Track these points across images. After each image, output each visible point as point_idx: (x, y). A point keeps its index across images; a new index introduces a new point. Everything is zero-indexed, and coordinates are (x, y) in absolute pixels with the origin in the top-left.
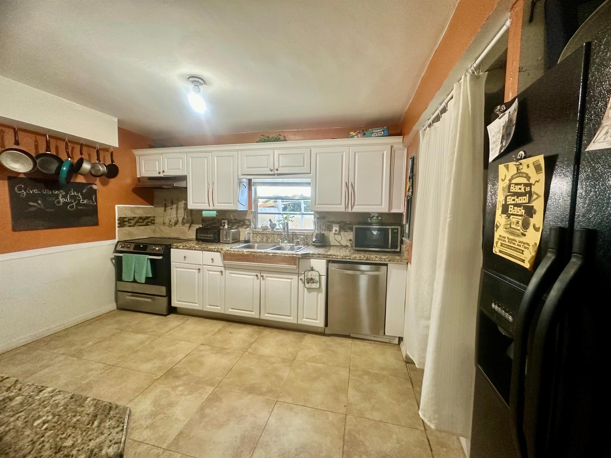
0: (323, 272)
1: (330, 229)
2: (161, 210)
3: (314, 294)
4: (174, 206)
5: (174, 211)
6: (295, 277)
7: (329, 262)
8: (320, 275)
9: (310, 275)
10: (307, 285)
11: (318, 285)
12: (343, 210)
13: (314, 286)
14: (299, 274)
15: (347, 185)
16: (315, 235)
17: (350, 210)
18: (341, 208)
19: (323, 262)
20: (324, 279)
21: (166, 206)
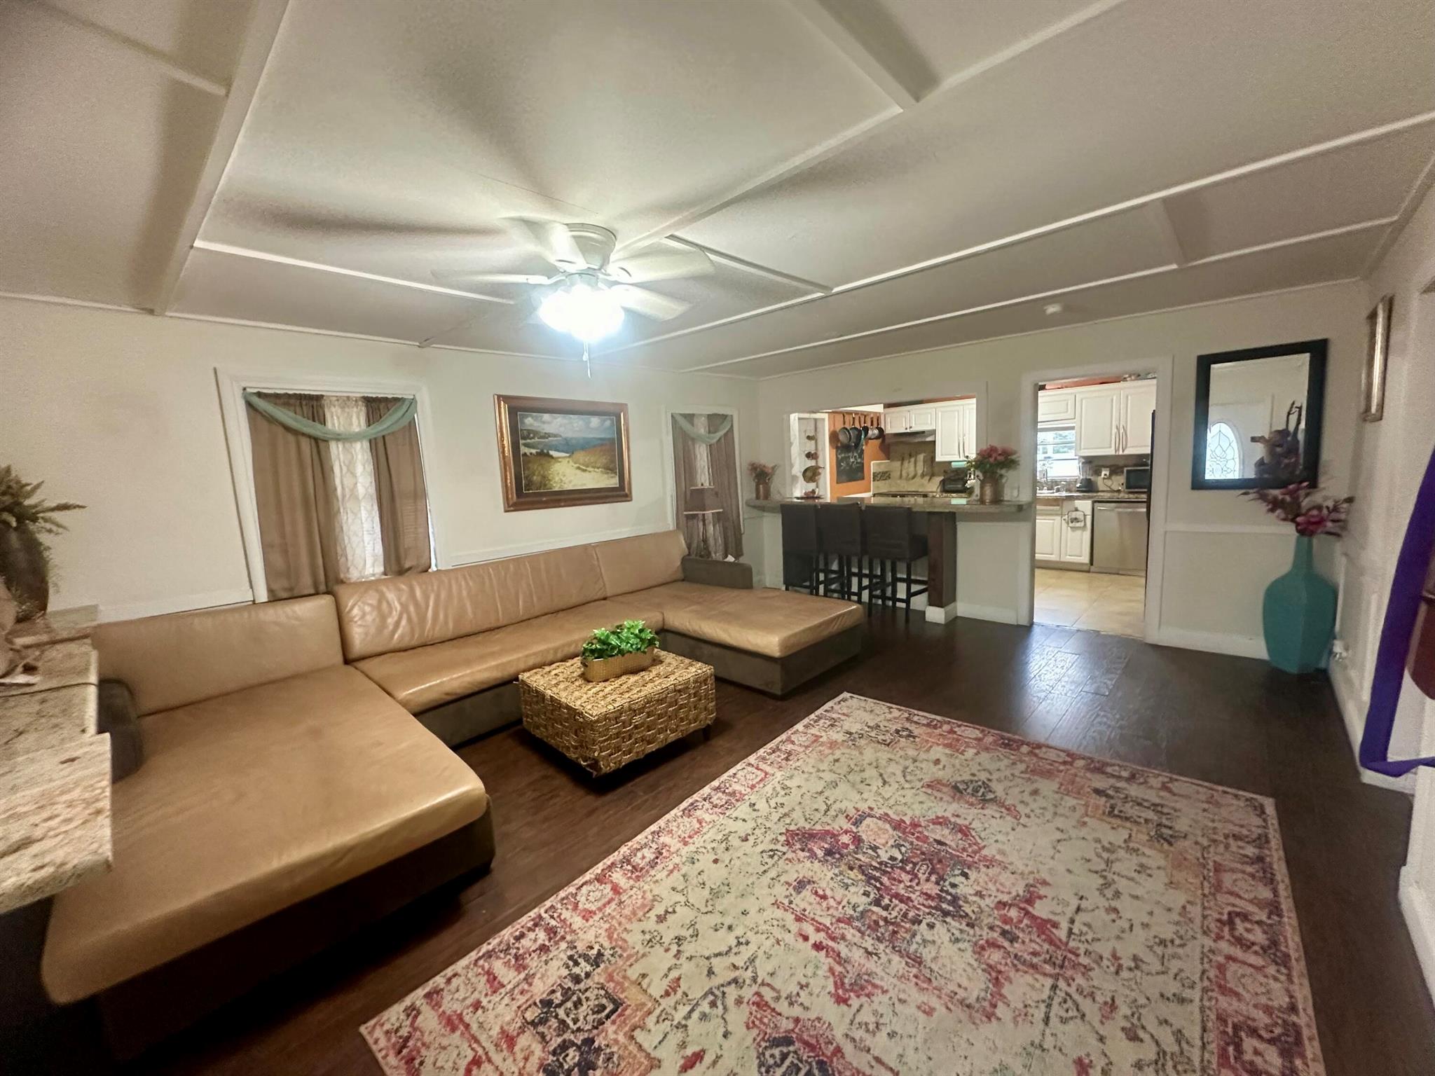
0: (1089, 512)
1: (1098, 473)
2: (897, 464)
3: (1079, 532)
4: (913, 460)
5: (912, 464)
6: (1058, 518)
7: (1094, 502)
8: (1085, 515)
9: (1074, 515)
10: (1071, 525)
11: (1082, 524)
12: (1113, 453)
13: (1078, 525)
14: (1062, 515)
15: (1118, 428)
16: (1079, 481)
17: (1121, 453)
18: (1111, 452)
19: (1089, 502)
20: (1089, 518)
21: (903, 460)
